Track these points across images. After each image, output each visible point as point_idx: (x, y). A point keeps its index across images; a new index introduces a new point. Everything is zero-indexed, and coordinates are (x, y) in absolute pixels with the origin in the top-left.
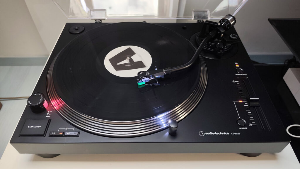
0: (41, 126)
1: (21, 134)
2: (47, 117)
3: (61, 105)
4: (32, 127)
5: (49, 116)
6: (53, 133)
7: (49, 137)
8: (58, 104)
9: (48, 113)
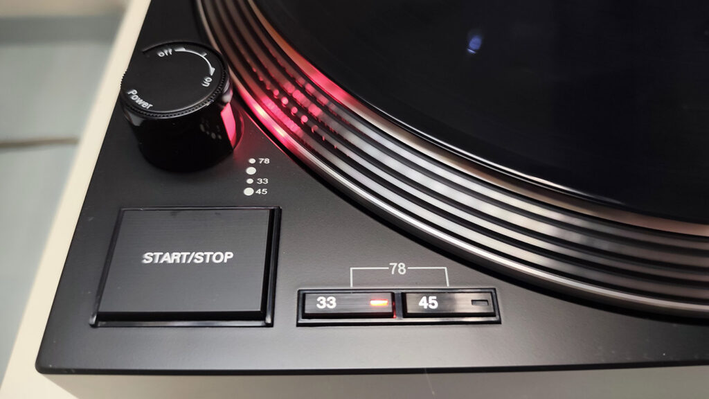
0: (228, 255)
1: (105, 308)
2: (249, 192)
3: (316, 111)
4: (169, 258)
5: (262, 186)
6: (322, 299)
7: (299, 325)
8: (295, 110)
9: (251, 171)
